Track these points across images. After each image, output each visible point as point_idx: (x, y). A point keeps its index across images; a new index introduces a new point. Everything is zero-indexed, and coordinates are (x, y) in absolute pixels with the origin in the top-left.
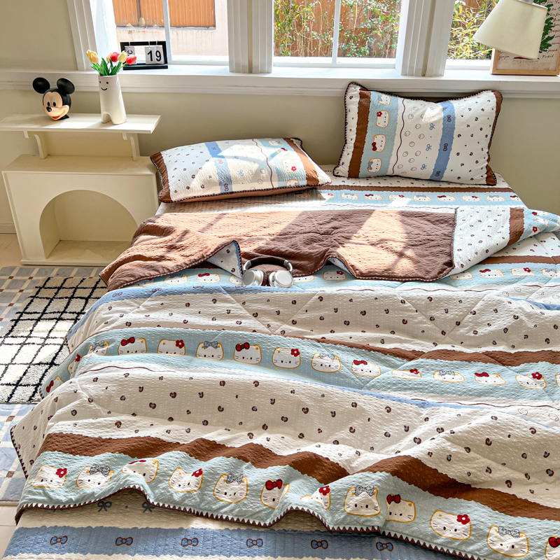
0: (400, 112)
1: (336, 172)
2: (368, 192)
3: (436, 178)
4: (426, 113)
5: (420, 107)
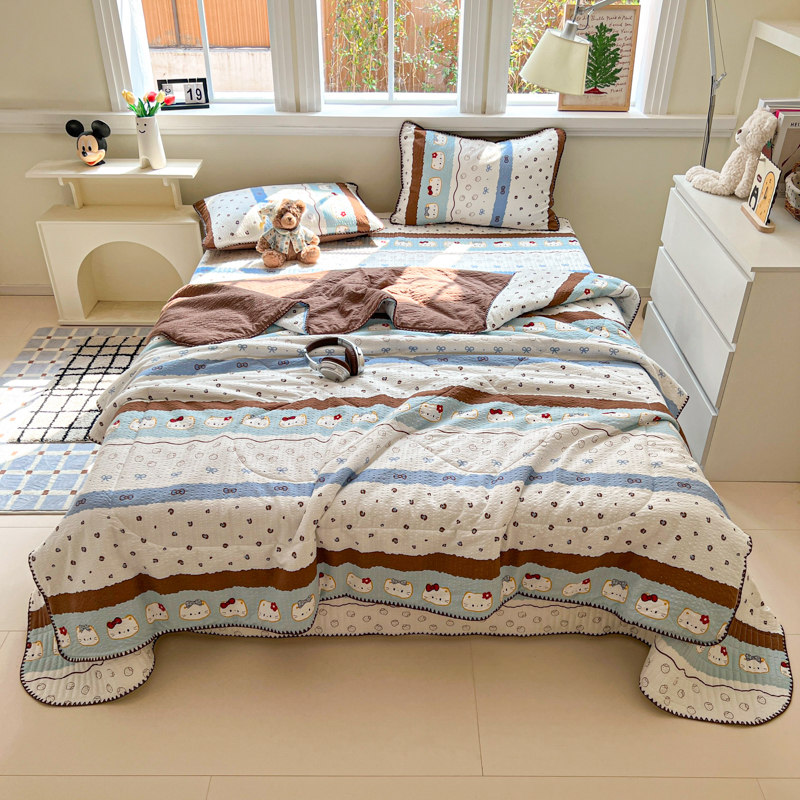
0: (456, 153)
1: (392, 220)
2: (424, 240)
3: (495, 224)
4: (483, 154)
5: (477, 147)
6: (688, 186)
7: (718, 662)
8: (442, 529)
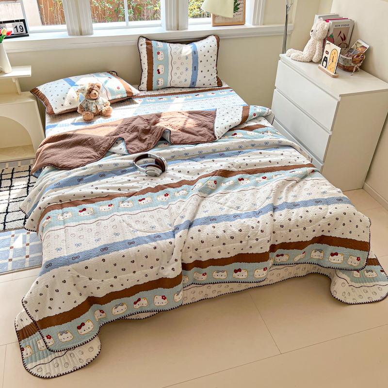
1: (140, 89)
2: (160, 97)
3: (192, 86)
4: (182, 51)
5: (179, 47)
6: (289, 59)
7: (357, 276)
8: (241, 242)
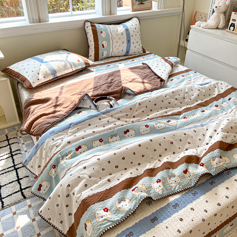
0: (109, 30)
2: (108, 65)
3: (127, 54)
4: (118, 29)
